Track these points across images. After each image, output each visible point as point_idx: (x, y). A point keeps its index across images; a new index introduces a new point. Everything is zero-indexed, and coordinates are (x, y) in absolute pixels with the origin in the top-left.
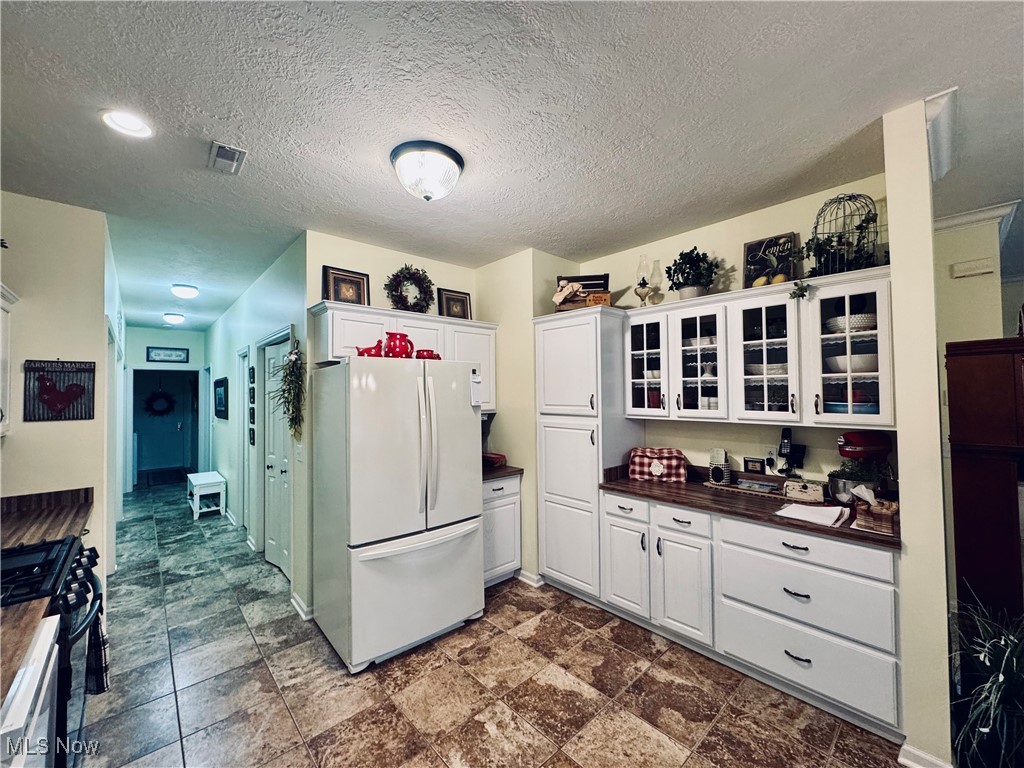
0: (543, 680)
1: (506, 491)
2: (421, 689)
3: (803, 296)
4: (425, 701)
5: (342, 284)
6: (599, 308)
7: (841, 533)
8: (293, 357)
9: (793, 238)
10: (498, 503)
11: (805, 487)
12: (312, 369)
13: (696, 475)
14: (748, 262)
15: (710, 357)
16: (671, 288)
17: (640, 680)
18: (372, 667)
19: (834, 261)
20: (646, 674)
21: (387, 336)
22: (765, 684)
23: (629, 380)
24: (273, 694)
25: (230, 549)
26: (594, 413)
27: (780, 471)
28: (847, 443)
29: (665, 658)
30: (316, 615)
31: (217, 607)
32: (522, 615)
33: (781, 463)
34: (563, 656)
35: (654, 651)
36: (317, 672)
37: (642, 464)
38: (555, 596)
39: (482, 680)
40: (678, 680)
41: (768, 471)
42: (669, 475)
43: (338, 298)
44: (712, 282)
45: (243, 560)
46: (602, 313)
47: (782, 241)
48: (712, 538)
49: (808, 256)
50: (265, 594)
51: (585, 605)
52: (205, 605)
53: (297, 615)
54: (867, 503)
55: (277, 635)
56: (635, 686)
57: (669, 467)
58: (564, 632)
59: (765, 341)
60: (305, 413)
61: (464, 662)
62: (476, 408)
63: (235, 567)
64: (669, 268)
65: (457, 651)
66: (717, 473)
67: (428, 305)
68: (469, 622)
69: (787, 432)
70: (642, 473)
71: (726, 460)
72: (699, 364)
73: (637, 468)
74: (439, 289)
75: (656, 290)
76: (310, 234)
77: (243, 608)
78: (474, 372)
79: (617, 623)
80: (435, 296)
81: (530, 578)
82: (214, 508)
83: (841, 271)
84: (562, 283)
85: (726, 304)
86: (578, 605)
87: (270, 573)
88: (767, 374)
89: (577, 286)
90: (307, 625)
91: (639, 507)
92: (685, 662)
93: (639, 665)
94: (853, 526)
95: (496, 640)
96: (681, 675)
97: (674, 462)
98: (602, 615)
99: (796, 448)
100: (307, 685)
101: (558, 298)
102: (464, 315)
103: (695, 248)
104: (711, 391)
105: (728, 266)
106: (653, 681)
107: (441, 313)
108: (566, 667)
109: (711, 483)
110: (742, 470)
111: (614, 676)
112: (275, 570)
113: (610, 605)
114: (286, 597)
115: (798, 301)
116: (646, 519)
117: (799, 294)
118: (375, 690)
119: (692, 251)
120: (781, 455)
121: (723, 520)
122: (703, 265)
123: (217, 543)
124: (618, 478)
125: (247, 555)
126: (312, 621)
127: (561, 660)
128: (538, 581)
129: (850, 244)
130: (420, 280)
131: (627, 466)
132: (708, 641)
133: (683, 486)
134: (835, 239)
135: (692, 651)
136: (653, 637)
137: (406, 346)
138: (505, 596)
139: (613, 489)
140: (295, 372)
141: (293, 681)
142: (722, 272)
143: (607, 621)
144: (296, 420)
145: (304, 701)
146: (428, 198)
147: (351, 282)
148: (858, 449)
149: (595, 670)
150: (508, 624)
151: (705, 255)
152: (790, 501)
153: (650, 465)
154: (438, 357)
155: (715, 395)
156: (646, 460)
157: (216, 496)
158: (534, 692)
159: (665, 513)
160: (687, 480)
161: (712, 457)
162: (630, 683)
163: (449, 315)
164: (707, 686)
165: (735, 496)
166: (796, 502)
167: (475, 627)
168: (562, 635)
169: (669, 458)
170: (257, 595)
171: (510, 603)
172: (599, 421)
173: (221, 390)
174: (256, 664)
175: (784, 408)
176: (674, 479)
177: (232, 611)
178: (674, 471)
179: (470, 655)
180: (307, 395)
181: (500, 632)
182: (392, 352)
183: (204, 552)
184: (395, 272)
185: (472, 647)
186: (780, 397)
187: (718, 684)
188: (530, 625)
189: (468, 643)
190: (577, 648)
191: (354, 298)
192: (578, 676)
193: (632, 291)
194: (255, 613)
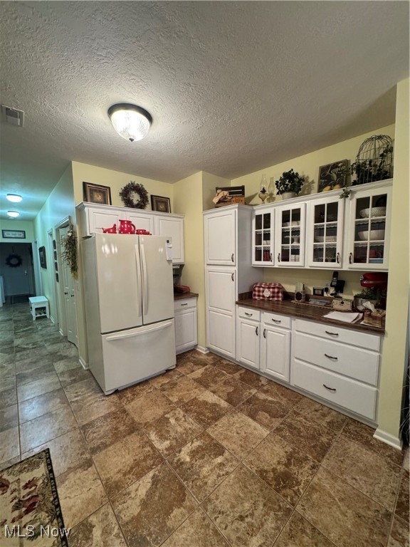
0: (201, 398)
1: (189, 306)
2: (140, 402)
3: (347, 197)
4: (141, 408)
5: (95, 193)
6: (237, 205)
7: (355, 326)
8: (70, 234)
9: (346, 162)
10: (184, 311)
11: (342, 303)
12: (80, 240)
13: (287, 297)
14: (321, 178)
15: (296, 232)
16: (278, 193)
17: (250, 399)
18: (116, 392)
19: (366, 176)
20: (254, 396)
21: (119, 222)
22: (313, 400)
23: (254, 246)
24: (66, 405)
25: (51, 335)
26: (233, 264)
27: (332, 294)
28: (365, 279)
29: (265, 388)
30: (90, 367)
31: (41, 363)
32: (196, 367)
33: (332, 290)
34: (214, 387)
35: (260, 385)
36: (89, 394)
37: (259, 291)
38: (214, 358)
39: (171, 398)
40: (270, 399)
41: (325, 294)
42: (273, 297)
43: (92, 201)
44: (300, 189)
45: (57, 340)
46: (239, 208)
47: (340, 165)
48: (291, 329)
49: (352, 173)
50: (66, 357)
51: (228, 362)
52: (35, 362)
53: (82, 367)
54: (370, 311)
55: (70, 377)
56: (248, 401)
57: (273, 292)
58: (216, 375)
59: (325, 223)
60: (79, 264)
61: (163, 390)
62: (169, 261)
63: (52, 344)
64: (277, 182)
65: (160, 384)
66: (298, 296)
67: (145, 205)
68: (168, 371)
69: (336, 274)
70: (259, 296)
71: (304, 289)
72: (290, 237)
73: (257, 293)
74: (152, 196)
75: (271, 195)
76: (74, 163)
77: (55, 364)
78: (168, 242)
79: (243, 371)
80: (149, 199)
81: (202, 350)
82: (43, 315)
83: (369, 181)
84: (218, 191)
85: (306, 202)
86: (225, 362)
87: (70, 347)
88: (325, 242)
89: (226, 193)
90: (87, 372)
91: (255, 313)
92: (275, 390)
93: (251, 391)
94: (362, 323)
95: (180, 379)
96: (272, 396)
97: (276, 290)
98: (237, 367)
99: (339, 282)
100: (83, 400)
101: (216, 200)
102: (166, 210)
103: (292, 170)
104: (296, 252)
105: (310, 180)
106: (257, 399)
107: (153, 209)
108: (214, 392)
109: (295, 301)
110: (312, 294)
111: (238, 397)
112: (73, 345)
113: (240, 362)
114: (76, 358)
115: (345, 200)
116: (258, 319)
117: (345, 195)
118: (116, 403)
119: (290, 172)
120: (331, 286)
121: (297, 320)
122: (296, 180)
123: (44, 332)
124: (246, 299)
125: (59, 338)
126: (89, 370)
127: (212, 389)
128: (206, 351)
129: (375, 166)
130: (140, 190)
131: (252, 292)
132: (287, 380)
133: (280, 303)
134: (368, 163)
135: (279, 385)
136: (261, 378)
137: (131, 227)
138: (188, 358)
139: (242, 304)
140: (71, 242)
141: (76, 399)
142: (307, 184)
143: (238, 370)
144: (74, 269)
145: (81, 408)
146: (132, 140)
147: (100, 191)
148: (371, 282)
149: (228, 394)
150: (188, 372)
151: (297, 173)
152: (333, 310)
153: (263, 291)
154: (148, 234)
155: (298, 254)
156: (261, 289)
157: (44, 308)
158: (196, 404)
159: (268, 316)
160: (283, 300)
161: (297, 287)
162: (245, 400)
163: (158, 210)
164: (284, 401)
165: (307, 308)
166: (337, 310)
167: (171, 373)
168: (215, 377)
169: (274, 288)
170: (62, 358)
171: (190, 362)
172: (236, 268)
173: (42, 253)
174: (58, 390)
175: (334, 261)
176: (276, 299)
177: (49, 366)
178: (276, 295)
179: (166, 387)
180: (78, 255)
181: (183, 375)
182: (122, 231)
183: (37, 337)
184: (125, 186)
185: (168, 383)
186: (332, 254)
187: (290, 400)
188: (199, 372)
189: (166, 381)
190: (221, 383)
191: (102, 201)
192: (220, 397)
193: (258, 195)
194: (60, 366)
